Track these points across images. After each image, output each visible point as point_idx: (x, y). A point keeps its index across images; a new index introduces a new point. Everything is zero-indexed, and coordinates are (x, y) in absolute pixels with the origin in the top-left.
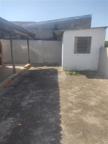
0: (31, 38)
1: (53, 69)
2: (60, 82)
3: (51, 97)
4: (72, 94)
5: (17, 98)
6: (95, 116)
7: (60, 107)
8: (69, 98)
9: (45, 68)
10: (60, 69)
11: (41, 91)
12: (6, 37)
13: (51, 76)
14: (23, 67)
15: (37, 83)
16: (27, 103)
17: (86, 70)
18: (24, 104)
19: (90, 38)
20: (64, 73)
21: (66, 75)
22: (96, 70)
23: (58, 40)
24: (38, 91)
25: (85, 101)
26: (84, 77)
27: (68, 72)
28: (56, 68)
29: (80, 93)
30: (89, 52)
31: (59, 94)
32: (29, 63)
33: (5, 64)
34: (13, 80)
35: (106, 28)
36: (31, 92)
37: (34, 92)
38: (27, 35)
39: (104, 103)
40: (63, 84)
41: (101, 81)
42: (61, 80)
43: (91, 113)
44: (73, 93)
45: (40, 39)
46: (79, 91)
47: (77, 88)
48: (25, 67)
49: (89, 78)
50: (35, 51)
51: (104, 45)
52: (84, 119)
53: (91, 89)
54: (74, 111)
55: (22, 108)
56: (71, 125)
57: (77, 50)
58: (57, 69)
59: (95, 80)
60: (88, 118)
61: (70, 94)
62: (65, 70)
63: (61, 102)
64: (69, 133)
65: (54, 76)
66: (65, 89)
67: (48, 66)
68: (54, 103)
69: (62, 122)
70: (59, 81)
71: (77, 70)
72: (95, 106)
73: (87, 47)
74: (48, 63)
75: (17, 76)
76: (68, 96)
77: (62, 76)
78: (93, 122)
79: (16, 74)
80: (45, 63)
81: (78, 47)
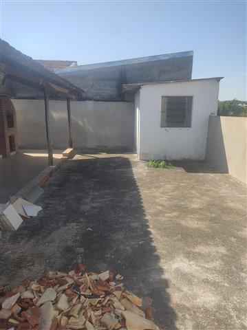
0: (74, 97)
1: (119, 157)
2: (138, 179)
3: (127, 199)
4: (162, 195)
5: (70, 202)
6: (199, 219)
7: (144, 211)
8: (157, 201)
9: (104, 155)
10: (135, 158)
11: (107, 191)
12: (20, 95)
13: (119, 169)
14: (62, 155)
15: (96, 180)
16: (89, 207)
17: (185, 159)
18: (85, 208)
19: (191, 98)
20: (142, 164)
21: (147, 168)
22: (203, 158)
23: (127, 101)
24: (102, 192)
25: (183, 203)
26: (181, 170)
27: (150, 163)
28: (126, 156)
29: (175, 193)
30: (189, 125)
31: (140, 196)
32: (71, 147)
33: (21, 150)
34: (51, 176)
35: (218, 79)
36: (91, 193)
37: (96, 194)
38: (66, 91)
39: (213, 205)
40: (143, 182)
41: (211, 175)
42: (140, 176)
43: (192, 216)
44: (164, 193)
45: (90, 99)
46: (173, 191)
47: (169, 186)
48: (64, 155)
49: (189, 172)
50: (81, 123)
51: (216, 111)
52: (183, 223)
53: (193, 188)
54: (167, 215)
55: (85, 212)
56: (164, 229)
57: (167, 121)
58: (127, 159)
59: (201, 174)
60: (189, 222)
61: (157, 194)
62: (144, 158)
63: (145, 205)
64: (162, 237)
65: (125, 170)
66: (149, 189)
67: (108, 152)
68: (133, 206)
69: (151, 226)
70: (135, 177)
71: (168, 158)
72: (200, 209)
73: (185, 116)
74: (106, 147)
75: (55, 170)
76: (155, 197)
77: (140, 170)
78: (196, 226)
79: (54, 166)
80: (100, 146)
81: (168, 116)
